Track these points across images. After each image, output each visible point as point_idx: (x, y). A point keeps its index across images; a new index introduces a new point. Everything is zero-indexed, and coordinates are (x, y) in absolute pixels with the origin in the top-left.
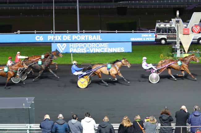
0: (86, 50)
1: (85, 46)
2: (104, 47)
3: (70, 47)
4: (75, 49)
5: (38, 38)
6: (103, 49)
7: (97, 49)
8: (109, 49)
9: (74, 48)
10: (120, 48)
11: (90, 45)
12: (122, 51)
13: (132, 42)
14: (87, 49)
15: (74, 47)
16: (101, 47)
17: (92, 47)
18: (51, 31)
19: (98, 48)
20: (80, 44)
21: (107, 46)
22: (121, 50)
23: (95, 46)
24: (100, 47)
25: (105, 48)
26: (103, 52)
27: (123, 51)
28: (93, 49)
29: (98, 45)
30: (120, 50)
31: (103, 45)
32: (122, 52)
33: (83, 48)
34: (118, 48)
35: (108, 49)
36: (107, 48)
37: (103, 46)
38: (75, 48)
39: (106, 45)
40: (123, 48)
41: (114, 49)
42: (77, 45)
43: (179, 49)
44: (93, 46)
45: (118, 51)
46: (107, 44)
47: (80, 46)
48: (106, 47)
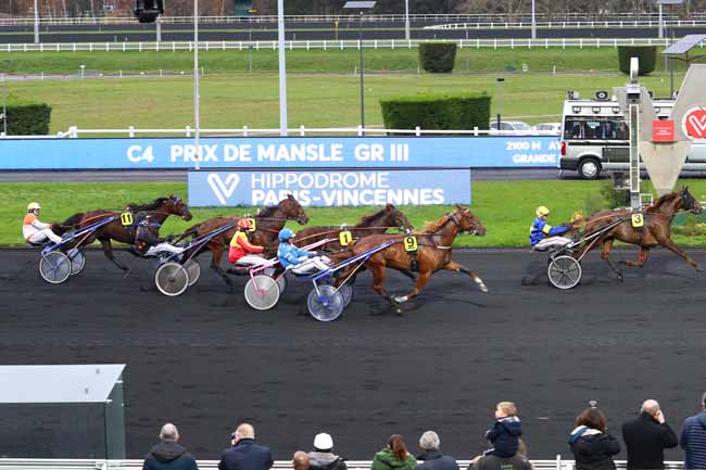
0: (310, 196)
1: (305, 180)
2: (374, 185)
3: (253, 186)
4: (271, 193)
5: (135, 154)
6: (370, 192)
7: (347, 193)
8: (391, 194)
9: (266, 191)
10: (429, 191)
11: (322, 181)
12: (438, 200)
13: (472, 168)
14: (314, 192)
15: (268, 186)
16: (362, 186)
17: (332, 186)
18: (188, 130)
19: (351, 191)
20: (288, 174)
21: (383, 183)
22: (433, 198)
23: (342, 182)
24: (358, 188)
25: (377, 192)
26: (371, 202)
27: (441, 200)
28: (334, 192)
29: (351, 180)
30: (429, 196)
31: (368, 178)
32: (437, 203)
33: (300, 189)
34: (423, 191)
35: (386, 195)
36: (384, 191)
37: (368, 183)
38: (271, 188)
39: (380, 180)
40: (442, 191)
41: (407, 192)
42: (278, 178)
43: (637, 194)
44: (335, 185)
45: (423, 202)
46: (383, 177)
47: (288, 182)
48: (380, 186)
